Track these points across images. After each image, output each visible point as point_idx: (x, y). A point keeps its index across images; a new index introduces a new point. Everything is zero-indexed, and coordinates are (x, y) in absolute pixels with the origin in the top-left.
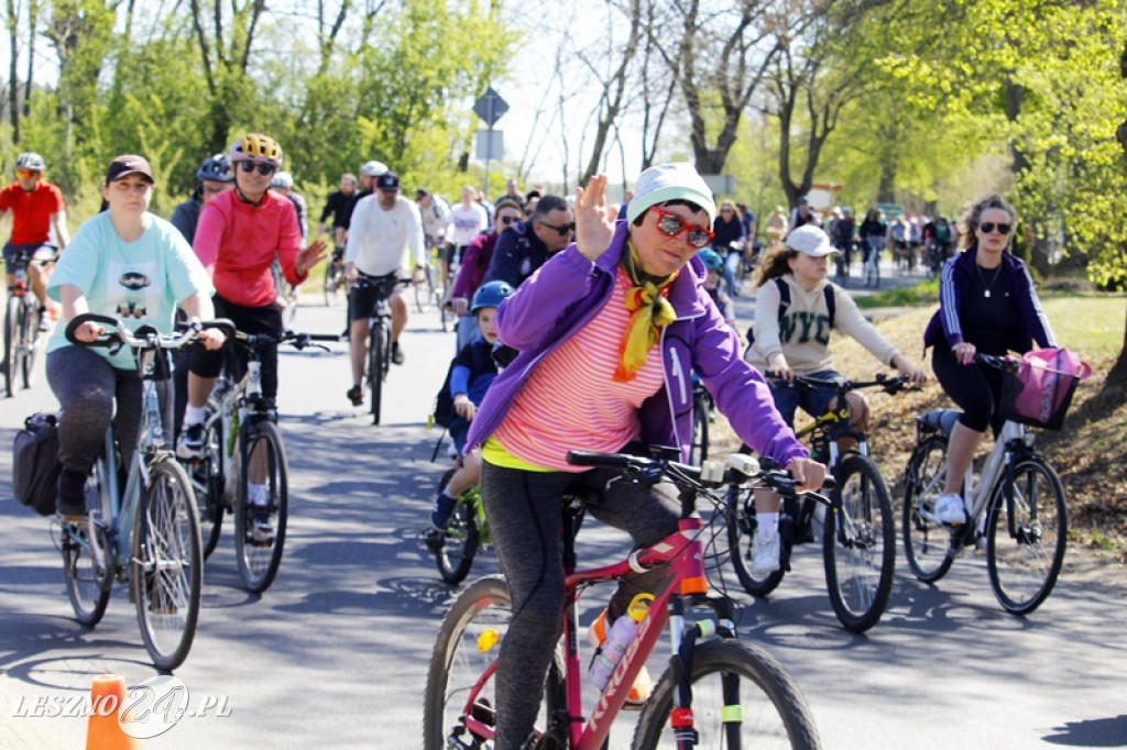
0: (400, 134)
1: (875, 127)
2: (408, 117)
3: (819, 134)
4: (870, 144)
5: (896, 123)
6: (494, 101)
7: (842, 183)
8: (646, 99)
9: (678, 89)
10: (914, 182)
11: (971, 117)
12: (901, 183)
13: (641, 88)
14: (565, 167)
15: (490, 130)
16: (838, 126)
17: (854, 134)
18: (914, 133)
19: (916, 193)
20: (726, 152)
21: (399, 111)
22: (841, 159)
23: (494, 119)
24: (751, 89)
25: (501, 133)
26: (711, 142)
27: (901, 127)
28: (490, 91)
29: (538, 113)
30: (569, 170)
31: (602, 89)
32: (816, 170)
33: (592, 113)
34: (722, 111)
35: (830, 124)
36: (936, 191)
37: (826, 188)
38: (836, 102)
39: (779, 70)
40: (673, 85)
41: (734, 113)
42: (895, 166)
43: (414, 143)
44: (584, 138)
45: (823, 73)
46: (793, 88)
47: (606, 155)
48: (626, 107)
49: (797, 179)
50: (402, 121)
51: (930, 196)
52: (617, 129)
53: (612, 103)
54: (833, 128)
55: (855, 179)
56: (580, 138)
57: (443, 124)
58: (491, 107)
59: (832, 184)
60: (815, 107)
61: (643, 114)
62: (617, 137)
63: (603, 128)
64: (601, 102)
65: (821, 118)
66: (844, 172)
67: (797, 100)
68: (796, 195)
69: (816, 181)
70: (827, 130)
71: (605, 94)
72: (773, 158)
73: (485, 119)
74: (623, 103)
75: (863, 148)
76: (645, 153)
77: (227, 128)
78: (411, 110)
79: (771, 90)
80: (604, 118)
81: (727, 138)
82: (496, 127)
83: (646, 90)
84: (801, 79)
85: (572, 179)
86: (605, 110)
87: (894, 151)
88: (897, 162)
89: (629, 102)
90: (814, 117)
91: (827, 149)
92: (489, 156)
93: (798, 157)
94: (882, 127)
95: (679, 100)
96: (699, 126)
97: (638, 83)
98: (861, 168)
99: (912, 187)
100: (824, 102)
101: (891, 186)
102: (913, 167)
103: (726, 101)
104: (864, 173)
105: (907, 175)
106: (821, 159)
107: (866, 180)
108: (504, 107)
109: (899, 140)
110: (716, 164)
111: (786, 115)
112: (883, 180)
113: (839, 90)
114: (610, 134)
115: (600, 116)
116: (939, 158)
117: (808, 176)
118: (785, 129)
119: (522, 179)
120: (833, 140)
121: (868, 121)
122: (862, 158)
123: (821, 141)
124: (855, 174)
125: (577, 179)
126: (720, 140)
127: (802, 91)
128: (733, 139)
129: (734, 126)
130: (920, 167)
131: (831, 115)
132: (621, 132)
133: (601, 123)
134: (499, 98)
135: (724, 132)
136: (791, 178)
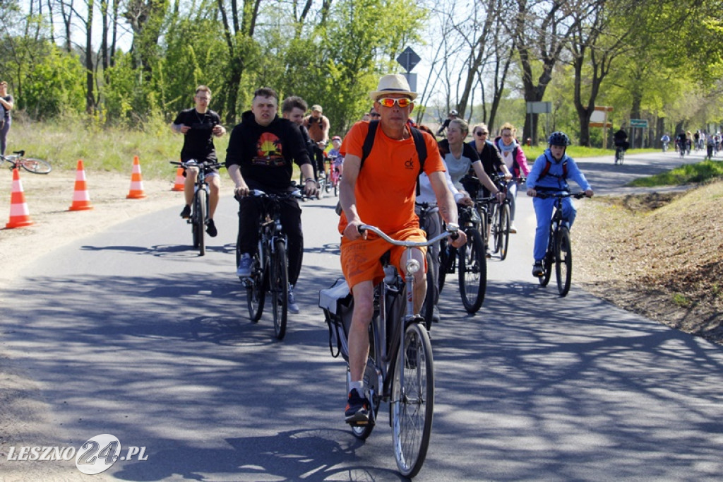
0: (350, 75)
1: (629, 72)
2: (355, 66)
3: (599, 76)
4: (626, 83)
5: (642, 70)
6: (410, 54)
7: (611, 106)
8: (497, 54)
9: (516, 49)
10: (652, 106)
12: (644, 107)
13: (494, 48)
14: (448, 96)
15: (408, 73)
16: (610, 70)
17: (617, 76)
18: (652, 76)
19: (652, 113)
20: (545, 88)
21: (349, 61)
22: (606, 92)
23: (411, 67)
24: (560, 48)
25: (415, 75)
26: (536, 83)
27: (645, 72)
28: (409, 49)
29: (434, 63)
30: (451, 99)
31: (470, 49)
32: (598, 94)
33: (465, 63)
34: (542, 62)
35: (605, 70)
36: (664, 111)
37: (602, 109)
38: (609, 57)
39: (574, 37)
40: (514, 44)
41: (549, 62)
42: (641, 96)
43: (359, 80)
44: (460, 79)
45: (601, 39)
46: (583, 48)
47: (474, 89)
48: (485, 60)
49: (586, 104)
50: (353, 68)
51: (661, 114)
52: (479, 74)
53: (476, 57)
54: (607, 73)
55: (618, 104)
56: (458, 79)
57: (376, 70)
58: (409, 59)
59: (607, 107)
60: (596, 58)
61: (495, 64)
62: (480, 79)
63: (471, 73)
64: (470, 57)
65: (599, 66)
66: (611, 99)
67: (586, 55)
68: (585, 114)
69: (596, 106)
70: (604, 74)
71: (472, 52)
72: (567, 90)
73: (405, 67)
74: (484, 56)
75: (622, 85)
76: (496, 88)
77: (241, 73)
78: (356, 62)
79: (569, 49)
80: (472, 67)
81: (545, 78)
82: (411, 72)
83: (496, 51)
84: (588, 42)
85: (454, 101)
86: (472, 62)
87: (640, 87)
88: (642, 93)
89: (488, 56)
90: (595, 67)
91: (601, 84)
93: (586, 90)
94: (632, 71)
95: (517, 56)
96: (527, 69)
97: (492, 45)
98: (622, 95)
99: (649, 109)
100: (601, 56)
101: (639, 108)
102: (653, 97)
103: (544, 53)
104: (623, 99)
105: (648, 101)
106: (599, 90)
107: (624, 104)
108: (417, 59)
109: (643, 80)
110: (537, 95)
111: (578, 64)
112: (634, 104)
113: (611, 49)
114: (476, 76)
115: (470, 65)
116: (668, 92)
117: (592, 103)
118: (578, 73)
119: (423, 104)
120: (607, 80)
121: (624, 68)
122: (621, 91)
123: (600, 80)
124: (616, 101)
125: (455, 104)
126: (541, 80)
127: (588, 49)
128: (549, 79)
129: (550, 71)
130: (656, 97)
131: (606, 64)
132: (482, 76)
133: (470, 70)
134: (414, 53)
135: (544, 75)
136: (582, 103)
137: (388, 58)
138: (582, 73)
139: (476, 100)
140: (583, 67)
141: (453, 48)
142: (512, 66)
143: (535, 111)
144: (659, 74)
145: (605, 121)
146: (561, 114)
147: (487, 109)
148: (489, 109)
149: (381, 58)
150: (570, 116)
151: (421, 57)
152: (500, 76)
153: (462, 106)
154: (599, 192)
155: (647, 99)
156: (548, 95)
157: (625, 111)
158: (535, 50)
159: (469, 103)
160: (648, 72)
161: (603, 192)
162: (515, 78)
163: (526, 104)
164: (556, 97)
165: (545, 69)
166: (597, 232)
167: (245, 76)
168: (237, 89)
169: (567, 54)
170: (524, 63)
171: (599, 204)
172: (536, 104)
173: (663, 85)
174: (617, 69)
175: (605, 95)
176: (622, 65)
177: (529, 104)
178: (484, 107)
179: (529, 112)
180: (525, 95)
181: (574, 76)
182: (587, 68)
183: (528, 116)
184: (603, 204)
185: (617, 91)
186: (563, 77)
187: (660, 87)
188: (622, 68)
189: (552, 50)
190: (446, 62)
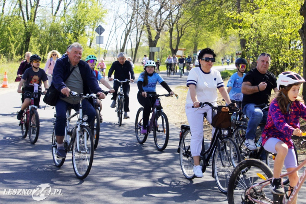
0: (76, 38)
1: (192, 34)
2: (78, 34)
3: (180, 36)
4: (191, 38)
5: (198, 33)
6: (101, 28)
7: (185, 48)
8: (137, 27)
9: (145, 25)
11: (233, 29)
12: (199, 48)
13: (136, 25)
14: (117, 45)
15: (100, 36)
16: (184, 33)
17: (187, 36)
18: (202, 35)
20: (157, 41)
21: (75, 32)
22: (183, 42)
23: (101, 34)
24: (163, 24)
25: (103, 37)
26: (153, 39)
27: (199, 34)
28: (100, 26)
29: (111, 32)
31: (126, 26)
32: (180, 44)
33: (124, 32)
34: (156, 30)
35: (182, 33)
37: (181, 50)
38: (184, 28)
39: (169, 19)
40: (144, 23)
41: (159, 30)
42: (197, 44)
43: (79, 39)
44: (121, 38)
45: (180, 20)
46: (173, 24)
47: (127, 42)
48: (132, 30)
49: (174, 48)
52: (130, 36)
53: (128, 29)
54: (183, 34)
55: (188, 47)
57: (86, 35)
58: (100, 30)
59: (183, 49)
60: (178, 28)
61: (136, 31)
62: (130, 38)
63: (127, 35)
64: (126, 29)
65: (180, 32)
66: (185, 45)
67: (174, 28)
68: (174, 52)
69: (179, 48)
70: (182, 35)
71: (127, 27)
72: (166, 42)
73: (99, 34)
74: (132, 28)
75: (189, 39)
76: (137, 42)
77: (30, 37)
78: (78, 32)
79: (167, 25)
80: (127, 33)
81: (157, 37)
82: (102, 35)
83: (137, 26)
84: (175, 21)
85: (119, 48)
86: (127, 31)
87: (197, 40)
89: (133, 28)
90: (178, 32)
91: (181, 39)
92: (100, 43)
93: (174, 42)
94: (194, 34)
95: (146, 28)
96: (150, 33)
97: (135, 24)
98: (189, 44)
100: (181, 27)
101: (197, 49)
102: (202, 44)
103: (157, 27)
104: (190, 45)
105: (200, 46)
106: (180, 42)
107: (190, 47)
108: (103, 30)
109: (198, 37)
110: (154, 44)
111: (171, 31)
112: (195, 47)
113: (185, 24)
114: (128, 37)
115: (126, 32)
116: (209, 42)
117: (177, 47)
118: (171, 35)
119: (106, 49)
120: (183, 37)
121: (190, 32)
122: (189, 42)
123: (180, 37)
124: (187, 46)
125: (120, 49)
126: (156, 38)
127: (175, 25)
128: (159, 38)
129: (159, 34)
130: (204, 44)
131: (183, 31)
132: (131, 37)
133: (126, 34)
134: (102, 27)
135: (157, 36)
136: (173, 47)
137: (91, 30)
138: (173, 35)
139: (128, 47)
140: (173, 32)
141: (119, 25)
142: (143, 33)
143: (153, 51)
144: (205, 34)
145: (183, 55)
146: (164, 52)
147: (133, 50)
148: (134, 50)
149: (89, 30)
150: (168, 53)
151: (105, 29)
152: (138, 37)
153: (122, 50)
154: (181, 84)
155: (200, 45)
156: (159, 44)
157: (191, 50)
158: (153, 25)
159: (125, 48)
160: (200, 34)
161: (182, 84)
162: (145, 37)
163: (149, 48)
164: (162, 45)
165: (157, 33)
166: (181, 101)
167: (32, 39)
168: (28, 44)
169: (166, 27)
170: (148, 31)
171: (181, 89)
172: (154, 48)
173: (207, 39)
174: (187, 33)
175: (182, 44)
176: (189, 31)
177: (151, 48)
178: (132, 50)
179: (151, 51)
180: (149, 45)
181: (169, 36)
182: (175, 32)
183: (150, 53)
184: (183, 89)
185: (187, 42)
186: (165, 36)
187: (205, 40)
188: (189, 32)
189: (160, 25)
190: (115, 31)
